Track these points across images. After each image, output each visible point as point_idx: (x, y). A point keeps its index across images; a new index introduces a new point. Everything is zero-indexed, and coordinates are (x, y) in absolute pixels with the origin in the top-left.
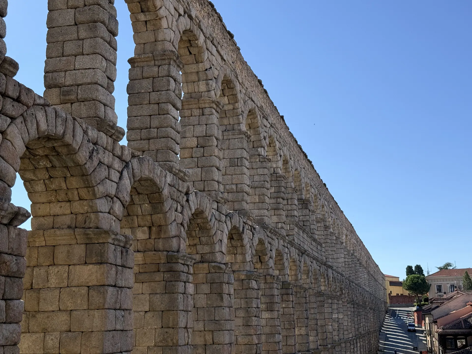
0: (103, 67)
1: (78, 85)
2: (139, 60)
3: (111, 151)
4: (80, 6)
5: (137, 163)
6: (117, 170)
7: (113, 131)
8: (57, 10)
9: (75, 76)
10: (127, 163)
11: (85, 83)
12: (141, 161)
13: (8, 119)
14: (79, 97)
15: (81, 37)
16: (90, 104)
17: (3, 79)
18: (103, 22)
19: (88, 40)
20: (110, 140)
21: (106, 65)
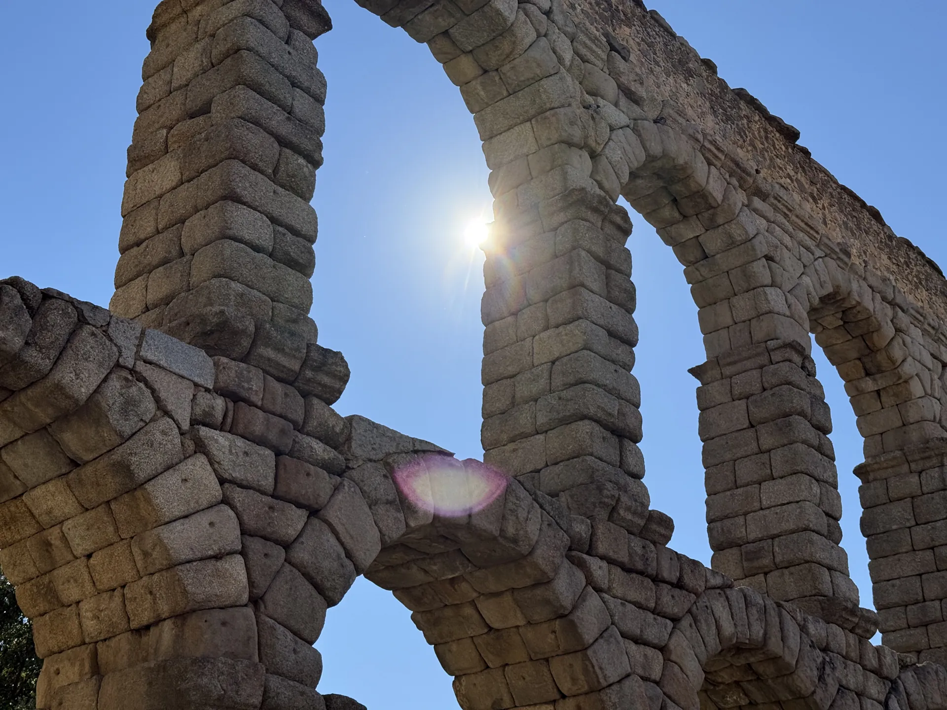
0: (815, 496)
1: (773, 537)
2: (876, 466)
3: (858, 661)
4: (754, 392)
5: (914, 679)
6: (876, 700)
7: (856, 620)
8: (714, 406)
9: (765, 521)
10: (894, 682)
11: (786, 531)
12: (922, 675)
13: (668, 622)
14: (778, 559)
15: (764, 447)
16: (801, 571)
17: (651, 552)
18: (802, 414)
19: (779, 451)
20: (852, 639)
21: (819, 491)
